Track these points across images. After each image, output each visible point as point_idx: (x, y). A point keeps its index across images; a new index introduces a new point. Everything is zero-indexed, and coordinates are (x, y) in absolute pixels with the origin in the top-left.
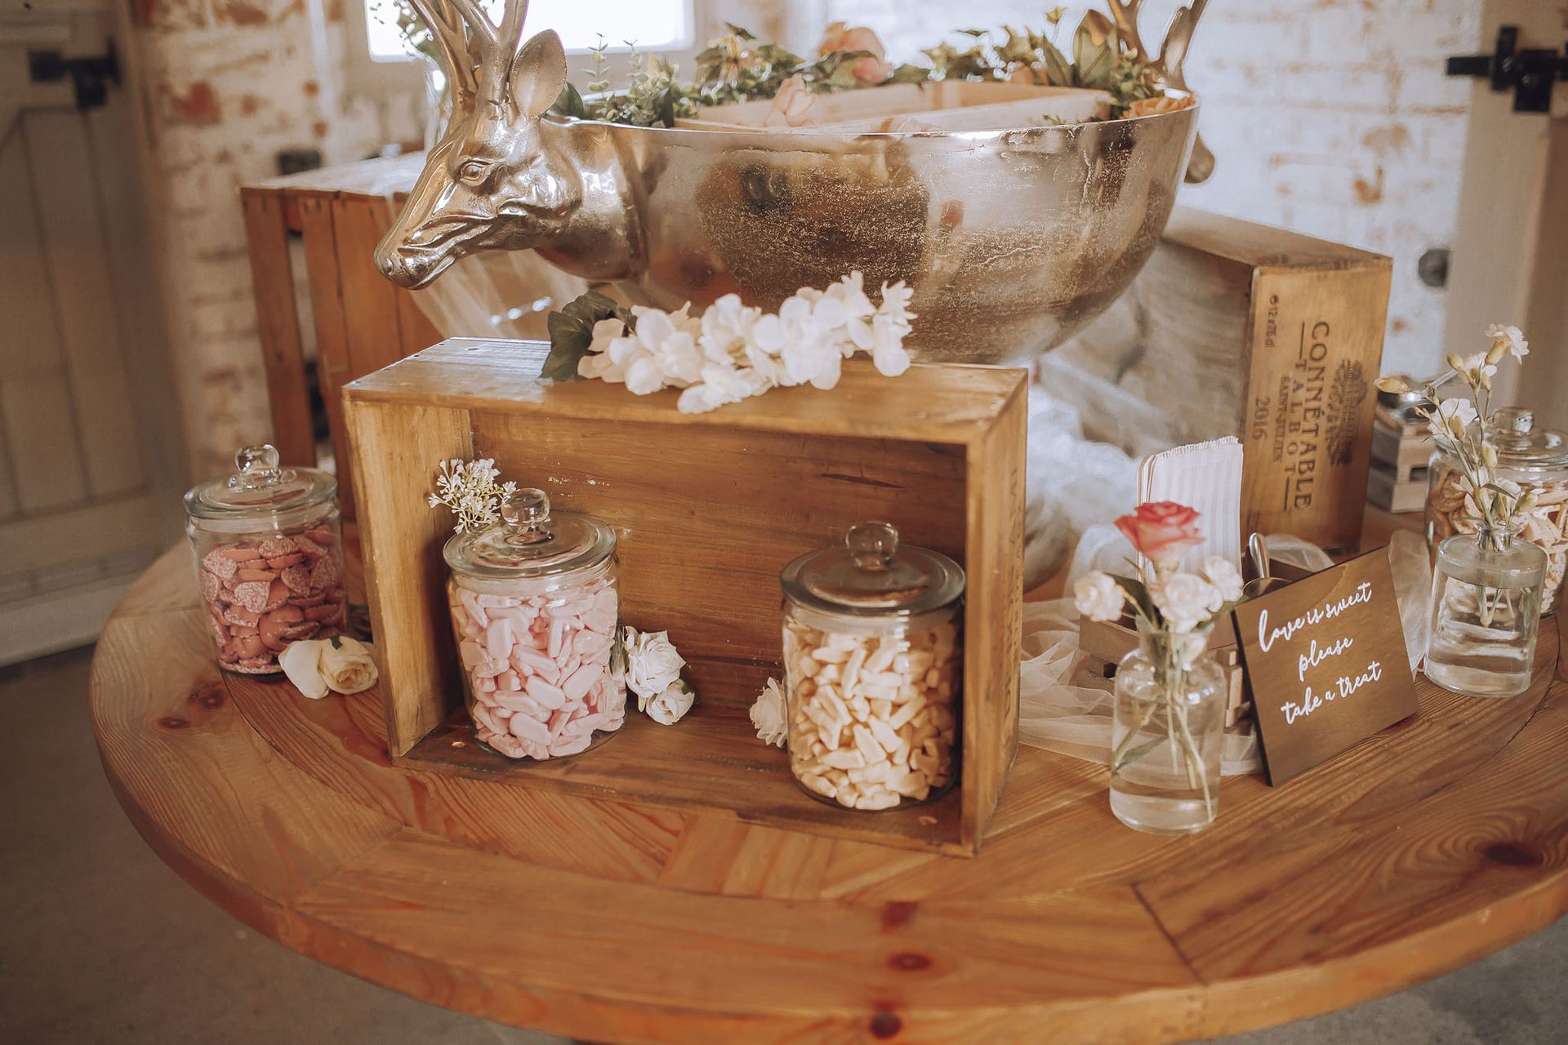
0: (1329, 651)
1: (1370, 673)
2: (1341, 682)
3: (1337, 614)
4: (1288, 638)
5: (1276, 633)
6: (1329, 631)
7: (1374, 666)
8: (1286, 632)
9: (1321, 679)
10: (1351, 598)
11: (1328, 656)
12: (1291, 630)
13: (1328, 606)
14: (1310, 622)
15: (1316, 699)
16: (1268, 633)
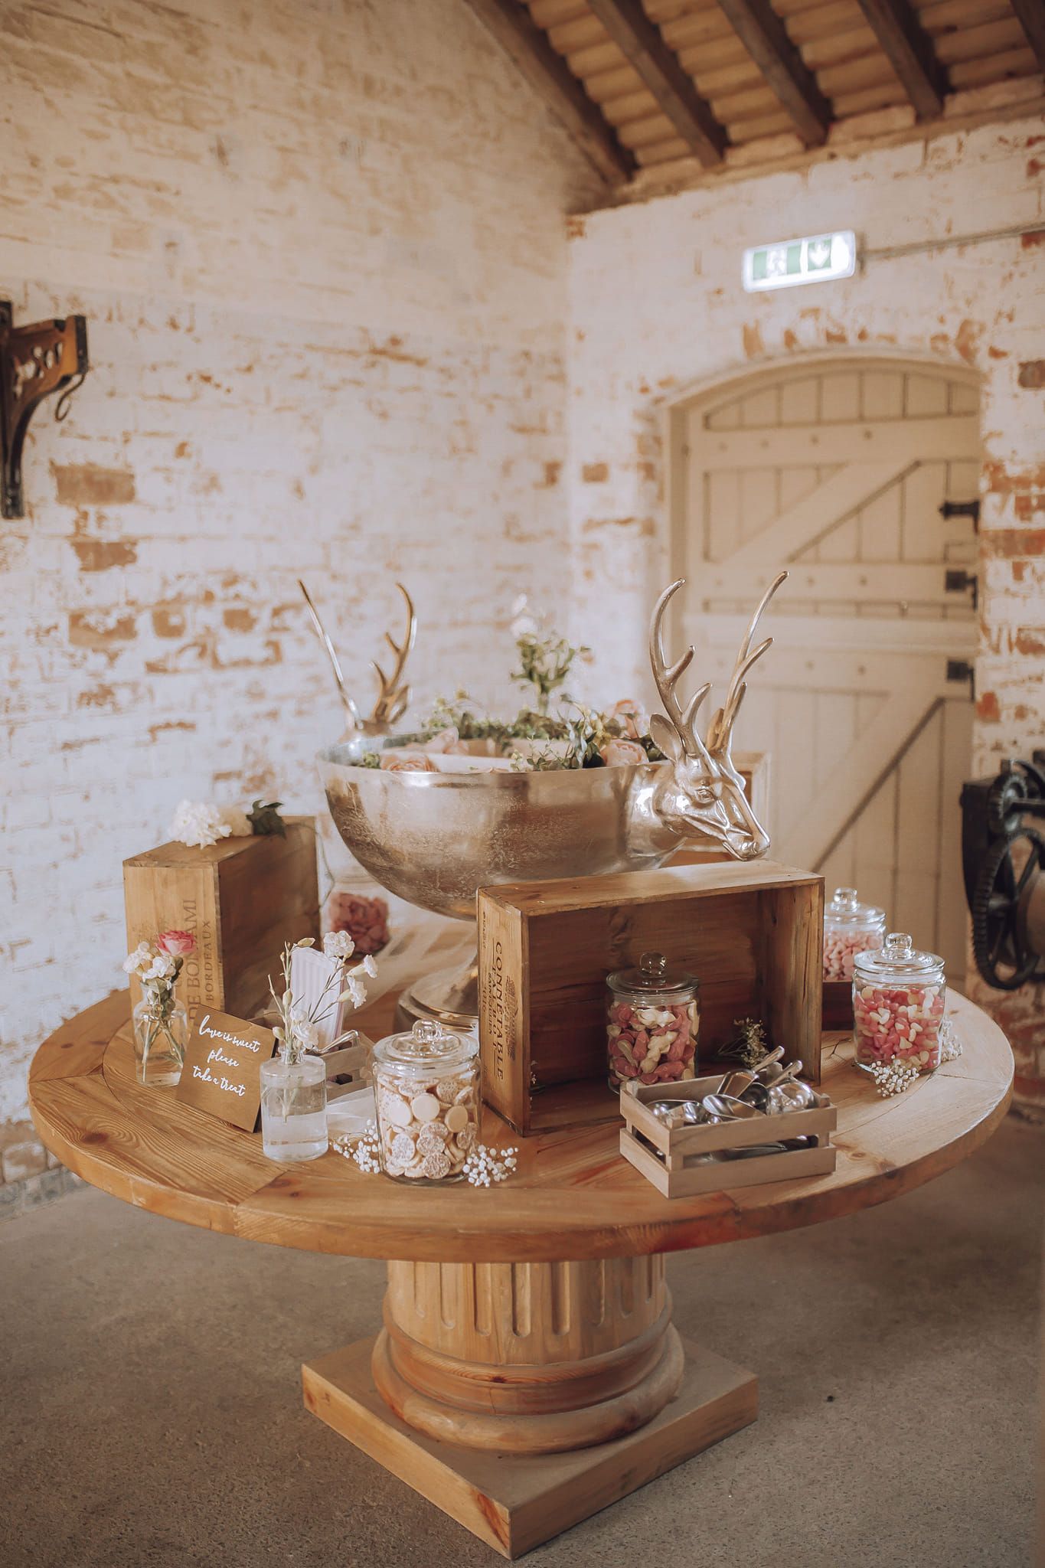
0: (226, 1059)
1: (239, 1089)
2: (224, 1079)
3: (238, 1045)
4: (212, 1036)
5: (208, 1030)
6: (231, 1051)
7: (242, 1087)
8: (213, 1034)
9: (218, 1070)
10: (247, 1043)
11: (224, 1062)
12: (215, 1034)
13: (235, 1038)
14: (224, 1038)
15: (209, 1077)
16: (205, 1027)
